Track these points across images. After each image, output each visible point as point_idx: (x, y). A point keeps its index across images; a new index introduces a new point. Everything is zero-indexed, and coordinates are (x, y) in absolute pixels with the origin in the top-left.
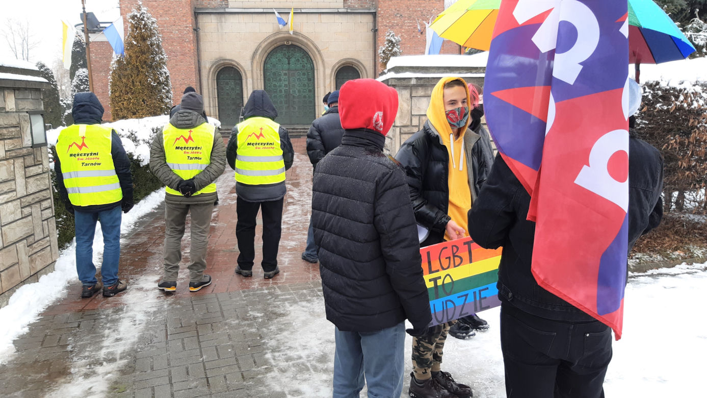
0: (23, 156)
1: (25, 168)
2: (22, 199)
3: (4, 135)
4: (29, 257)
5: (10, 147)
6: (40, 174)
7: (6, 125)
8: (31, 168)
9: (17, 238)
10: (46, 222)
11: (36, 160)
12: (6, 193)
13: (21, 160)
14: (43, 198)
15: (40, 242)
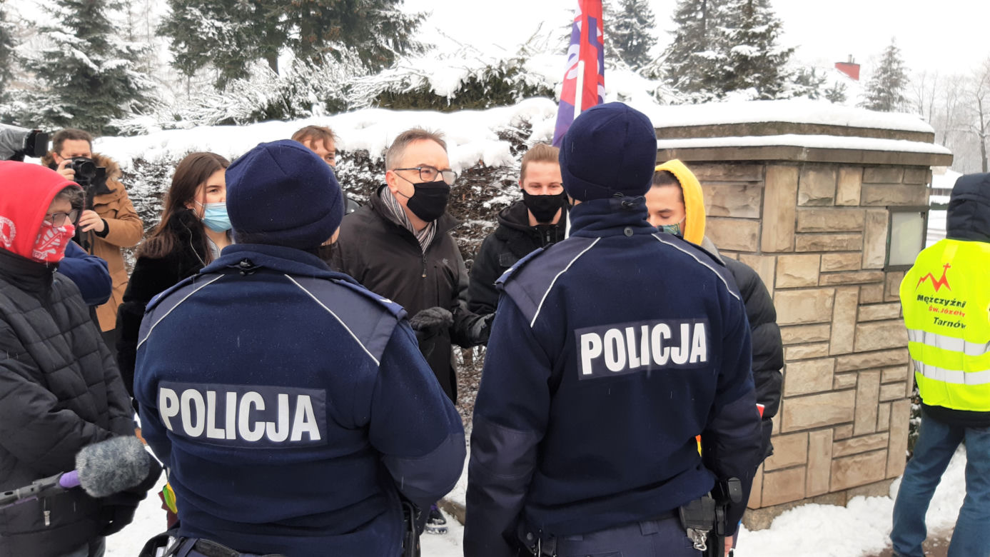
0: (860, 285)
1: (859, 305)
2: (840, 359)
3: (823, 246)
4: (833, 459)
5: (830, 267)
6: (895, 319)
7: (831, 228)
8: (873, 307)
9: (813, 422)
10: (887, 406)
11: (887, 294)
12: (806, 344)
13: (855, 291)
14: (889, 363)
15: (865, 438)
